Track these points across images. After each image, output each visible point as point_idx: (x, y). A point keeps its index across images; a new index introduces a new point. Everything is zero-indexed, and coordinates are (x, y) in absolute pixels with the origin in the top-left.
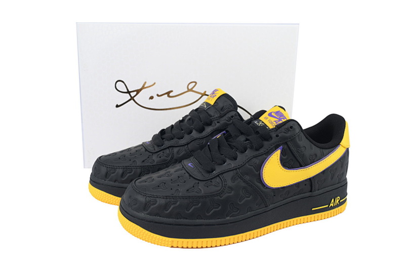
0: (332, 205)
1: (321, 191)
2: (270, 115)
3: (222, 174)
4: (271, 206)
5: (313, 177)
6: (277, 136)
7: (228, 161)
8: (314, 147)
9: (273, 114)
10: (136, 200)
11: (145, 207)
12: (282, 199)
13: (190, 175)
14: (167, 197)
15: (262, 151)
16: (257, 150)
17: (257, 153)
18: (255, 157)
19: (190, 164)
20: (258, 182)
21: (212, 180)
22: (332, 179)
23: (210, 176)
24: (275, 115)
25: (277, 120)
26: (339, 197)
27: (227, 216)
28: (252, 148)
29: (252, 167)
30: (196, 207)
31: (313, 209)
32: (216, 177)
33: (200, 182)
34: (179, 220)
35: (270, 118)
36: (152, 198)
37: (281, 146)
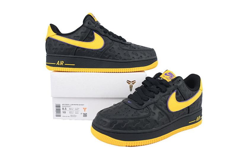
0: (197, 120)
1: (193, 113)
2: (166, 74)
3: (148, 105)
4: (172, 122)
5: (190, 106)
6: (173, 85)
7: (150, 99)
8: (189, 90)
9: (167, 74)
10: (105, 121)
11: (111, 125)
12: (176, 118)
13: (131, 107)
14: (122, 119)
15: (166, 93)
16: (164, 92)
17: (164, 94)
18: (164, 96)
19: (129, 102)
20: (166, 109)
21: (144, 109)
22: (197, 106)
23: (142, 107)
24: (169, 75)
25: (170, 77)
26: (200, 116)
27: (153, 128)
28: (161, 91)
29: (162, 102)
30: (138, 123)
31: (189, 123)
32: (145, 107)
33: (137, 110)
34: (130, 131)
35: (166, 76)
36: (114, 120)
37: (176, 90)
